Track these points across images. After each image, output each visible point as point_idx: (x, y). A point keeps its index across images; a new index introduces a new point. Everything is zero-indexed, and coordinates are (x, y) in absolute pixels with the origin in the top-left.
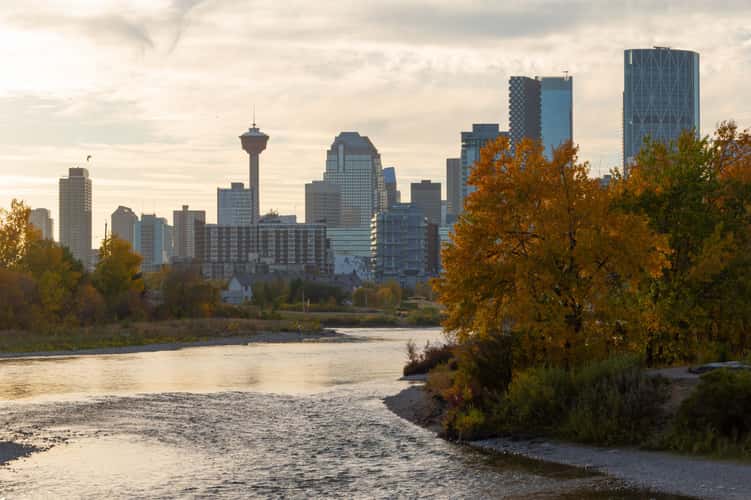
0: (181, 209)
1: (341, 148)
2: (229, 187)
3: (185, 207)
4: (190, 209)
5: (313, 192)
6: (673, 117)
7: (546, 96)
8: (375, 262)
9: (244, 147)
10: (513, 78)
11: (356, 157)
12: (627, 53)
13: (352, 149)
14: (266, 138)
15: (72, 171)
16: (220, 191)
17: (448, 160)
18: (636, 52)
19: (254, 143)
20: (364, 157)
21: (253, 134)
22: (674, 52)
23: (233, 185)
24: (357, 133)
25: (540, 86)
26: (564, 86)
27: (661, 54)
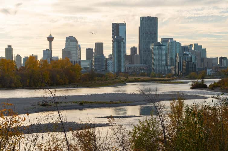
0: (31, 55)
1: (69, 40)
2: (46, 50)
3: (33, 55)
4: (34, 55)
5: (64, 51)
6: (148, 33)
7: (120, 27)
8: (94, 68)
9: (48, 40)
10: (113, 23)
11: (73, 42)
12: (141, 17)
13: (71, 41)
14: (53, 38)
15: (8, 46)
16: (43, 51)
17: (95, 43)
18: (143, 17)
19: (50, 39)
20: (75, 42)
21: (50, 37)
22: (152, 17)
23: (47, 49)
24: (73, 37)
25: (119, 25)
26: (124, 25)
27: (149, 18)
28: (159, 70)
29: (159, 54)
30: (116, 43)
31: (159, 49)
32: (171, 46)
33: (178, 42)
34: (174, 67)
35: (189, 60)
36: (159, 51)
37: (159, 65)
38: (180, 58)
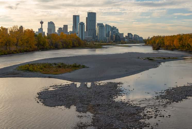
7: (77, 17)
9: (40, 23)
13: (51, 24)
16: (38, 29)
17: (64, 25)
18: (89, 13)
19: (42, 23)
20: (53, 25)
23: (40, 28)
26: (78, 16)
27: (92, 13)
28: (101, 39)
29: (102, 31)
30: (80, 25)
31: (101, 29)
32: (106, 27)
33: (109, 26)
34: (108, 38)
35: (116, 34)
36: (101, 30)
37: (101, 37)
38: (112, 34)
